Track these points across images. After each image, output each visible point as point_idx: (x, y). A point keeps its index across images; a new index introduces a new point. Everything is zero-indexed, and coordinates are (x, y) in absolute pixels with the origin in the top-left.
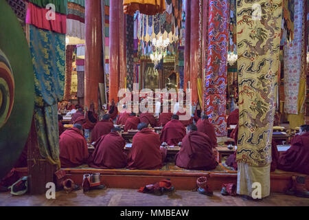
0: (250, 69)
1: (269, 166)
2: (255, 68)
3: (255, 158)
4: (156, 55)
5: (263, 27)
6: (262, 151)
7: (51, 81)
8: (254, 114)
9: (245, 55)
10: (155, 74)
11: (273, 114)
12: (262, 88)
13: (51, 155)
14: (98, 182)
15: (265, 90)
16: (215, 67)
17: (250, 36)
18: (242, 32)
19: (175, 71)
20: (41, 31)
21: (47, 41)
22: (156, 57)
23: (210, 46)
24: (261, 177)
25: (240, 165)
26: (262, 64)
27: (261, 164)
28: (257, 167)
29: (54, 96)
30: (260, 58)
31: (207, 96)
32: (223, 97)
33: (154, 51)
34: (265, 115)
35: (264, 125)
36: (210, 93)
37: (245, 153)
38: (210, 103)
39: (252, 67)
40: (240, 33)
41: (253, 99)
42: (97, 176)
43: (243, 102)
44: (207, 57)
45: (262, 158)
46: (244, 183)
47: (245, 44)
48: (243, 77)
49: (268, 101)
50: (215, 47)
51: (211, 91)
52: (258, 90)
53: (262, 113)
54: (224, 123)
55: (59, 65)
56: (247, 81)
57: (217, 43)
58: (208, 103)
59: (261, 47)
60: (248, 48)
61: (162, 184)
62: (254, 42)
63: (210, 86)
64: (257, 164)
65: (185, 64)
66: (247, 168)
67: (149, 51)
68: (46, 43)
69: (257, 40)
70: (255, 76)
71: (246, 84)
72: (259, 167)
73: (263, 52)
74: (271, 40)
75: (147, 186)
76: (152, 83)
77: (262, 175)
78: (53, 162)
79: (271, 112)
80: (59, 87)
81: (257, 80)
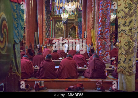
0: (124, 25)
1: (135, 75)
2: (127, 24)
3: (127, 71)
4: (65, 15)
5: (131, 3)
6: (131, 67)
7: (18, 30)
8: (126, 48)
9: (122, 17)
10: (61, 27)
11: (136, 48)
12: (131, 34)
13: (18, 71)
14: (43, 85)
15: (132, 35)
16: (103, 23)
17: (125, 7)
18: (120, 5)
19: (75, 25)
20: (13, 3)
21: (16, 9)
22: (65, 16)
23: (101, 11)
24: (131, 81)
25: (119, 75)
26: (131, 22)
27: (130, 74)
28: (128, 75)
29: (20, 39)
30: (130, 19)
31: (98, 40)
32: (108, 40)
33: (64, 13)
34: (132, 48)
35: (132, 53)
36: (100, 38)
37: (122, 68)
38: (101, 44)
39: (125, 23)
40: (120, 6)
41: (126, 40)
42: (42, 82)
43: (120, 42)
44: (99, 17)
45: (131, 71)
46: (122, 84)
47: (122, 12)
48: (121, 29)
49: (133, 41)
50: (103, 11)
51: (101, 37)
52: (129, 35)
53: (131, 47)
54: (109, 56)
55: (21, 22)
56: (123, 31)
57: (105, 9)
58: (99, 44)
59: (130, 13)
60: (123, 14)
61: (78, 85)
62: (127, 11)
63: (101, 34)
64: (128, 74)
65: (83, 20)
66: (123, 76)
67: (61, 12)
68: (15, 10)
69: (128, 9)
70: (127, 28)
71: (122, 32)
72: (129, 75)
73: (131, 16)
74: (135, 9)
75: (70, 87)
76: (60, 33)
77: (131, 80)
78: (19, 74)
79: (135, 47)
80: (21, 34)
81: (128, 30)
